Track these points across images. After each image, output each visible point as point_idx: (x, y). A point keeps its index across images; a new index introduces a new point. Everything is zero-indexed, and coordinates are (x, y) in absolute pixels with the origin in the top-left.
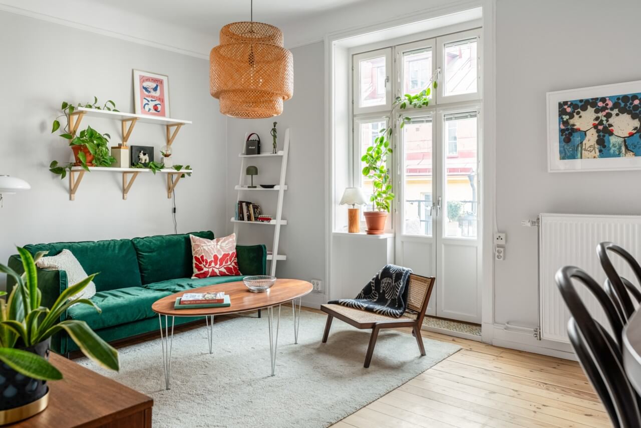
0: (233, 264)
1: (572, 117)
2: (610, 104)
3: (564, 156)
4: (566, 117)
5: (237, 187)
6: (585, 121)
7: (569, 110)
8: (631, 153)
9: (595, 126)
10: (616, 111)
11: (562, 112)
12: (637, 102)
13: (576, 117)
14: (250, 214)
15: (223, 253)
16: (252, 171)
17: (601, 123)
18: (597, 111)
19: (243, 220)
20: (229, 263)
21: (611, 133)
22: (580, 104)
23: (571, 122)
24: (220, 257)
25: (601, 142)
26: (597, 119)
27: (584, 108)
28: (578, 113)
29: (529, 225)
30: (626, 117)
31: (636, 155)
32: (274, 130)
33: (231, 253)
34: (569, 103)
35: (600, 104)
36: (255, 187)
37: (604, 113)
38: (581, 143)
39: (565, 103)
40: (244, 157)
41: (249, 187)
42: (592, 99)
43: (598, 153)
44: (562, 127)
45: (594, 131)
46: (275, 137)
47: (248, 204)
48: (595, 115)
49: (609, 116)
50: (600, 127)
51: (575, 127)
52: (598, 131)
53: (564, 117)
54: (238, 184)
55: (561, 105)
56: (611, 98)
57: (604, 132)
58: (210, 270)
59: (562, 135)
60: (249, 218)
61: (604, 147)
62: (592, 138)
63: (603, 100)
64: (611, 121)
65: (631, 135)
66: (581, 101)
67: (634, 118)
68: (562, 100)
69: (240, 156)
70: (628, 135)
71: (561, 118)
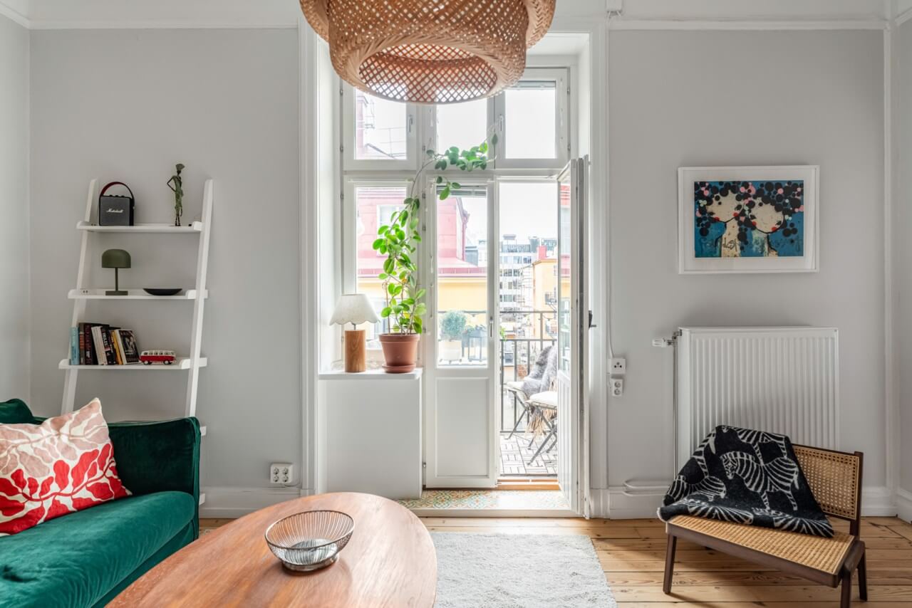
0: (110, 473)
1: (710, 202)
2: (753, 192)
3: (700, 253)
4: (703, 203)
5: (72, 294)
6: (725, 209)
7: (707, 193)
8: (775, 253)
9: (737, 217)
10: (758, 200)
11: (699, 195)
12: (780, 191)
13: (715, 202)
14: (114, 350)
15: (79, 453)
16: (115, 260)
17: (743, 213)
18: (738, 198)
19: (96, 362)
20: (99, 473)
21: (753, 227)
22: (720, 187)
23: (710, 209)
24: (72, 464)
25: (743, 237)
26: (739, 207)
27: (725, 194)
28: (718, 198)
29: (664, 345)
30: (769, 208)
31: (779, 255)
32: (178, 180)
33: (100, 448)
34: (707, 184)
35: (743, 190)
36: (125, 293)
37: (746, 201)
38: (721, 237)
39: (703, 184)
40: (89, 231)
41: (108, 293)
42: (734, 182)
43: (739, 251)
44: (699, 215)
45: (735, 223)
46: (179, 194)
47: (107, 329)
48: (736, 203)
49: (751, 205)
50: (742, 219)
51: (714, 216)
52: (740, 223)
53: (701, 201)
54: (75, 288)
55: (698, 186)
56: (754, 183)
57: (747, 225)
58: (47, 504)
59: (698, 225)
60: (112, 359)
61: (746, 243)
62: (732, 232)
63: (746, 184)
64: (755, 211)
65: (775, 230)
66: (721, 183)
67: (777, 210)
68: (699, 180)
69: (79, 226)
70: (771, 231)
71: (697, 203)
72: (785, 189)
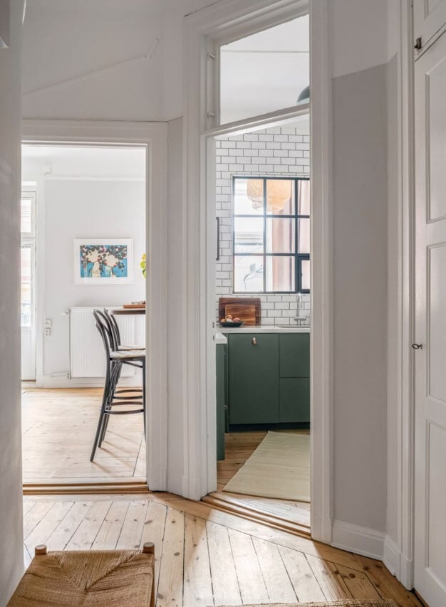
1: (87, 254)
2: (105, 249)
3: (82, 275)
4: (84, 254)
7: (85, 250)
9: (99, 260)
10: (108, 253)
12: (117, 250)
13: (89, 254)
17: (101, 259)
18: (99, 252)
21: (106, 265)
23: (87, 257)
25: (101, 269)
26: (99, 256)
27: (93, 250)
29: (64, 314)
35: (101, 249)
37: (103, 254)
39: (84, 246)
43: (99, 275)
45: (98, 263)
48: (98, 255)
49: (105, 255)
50: (101, 261)
52: (100, 263)
55: (82, 247)
56: (106, 246)
57: (103, 264)
61: (103, 271)
62: (96, 267)
63: (102, 247)
64: (106, 258)
65: (115, 266)
67: (116, 257)
68: (82, 244)
71: (81, 255)
72: (119, 249)
